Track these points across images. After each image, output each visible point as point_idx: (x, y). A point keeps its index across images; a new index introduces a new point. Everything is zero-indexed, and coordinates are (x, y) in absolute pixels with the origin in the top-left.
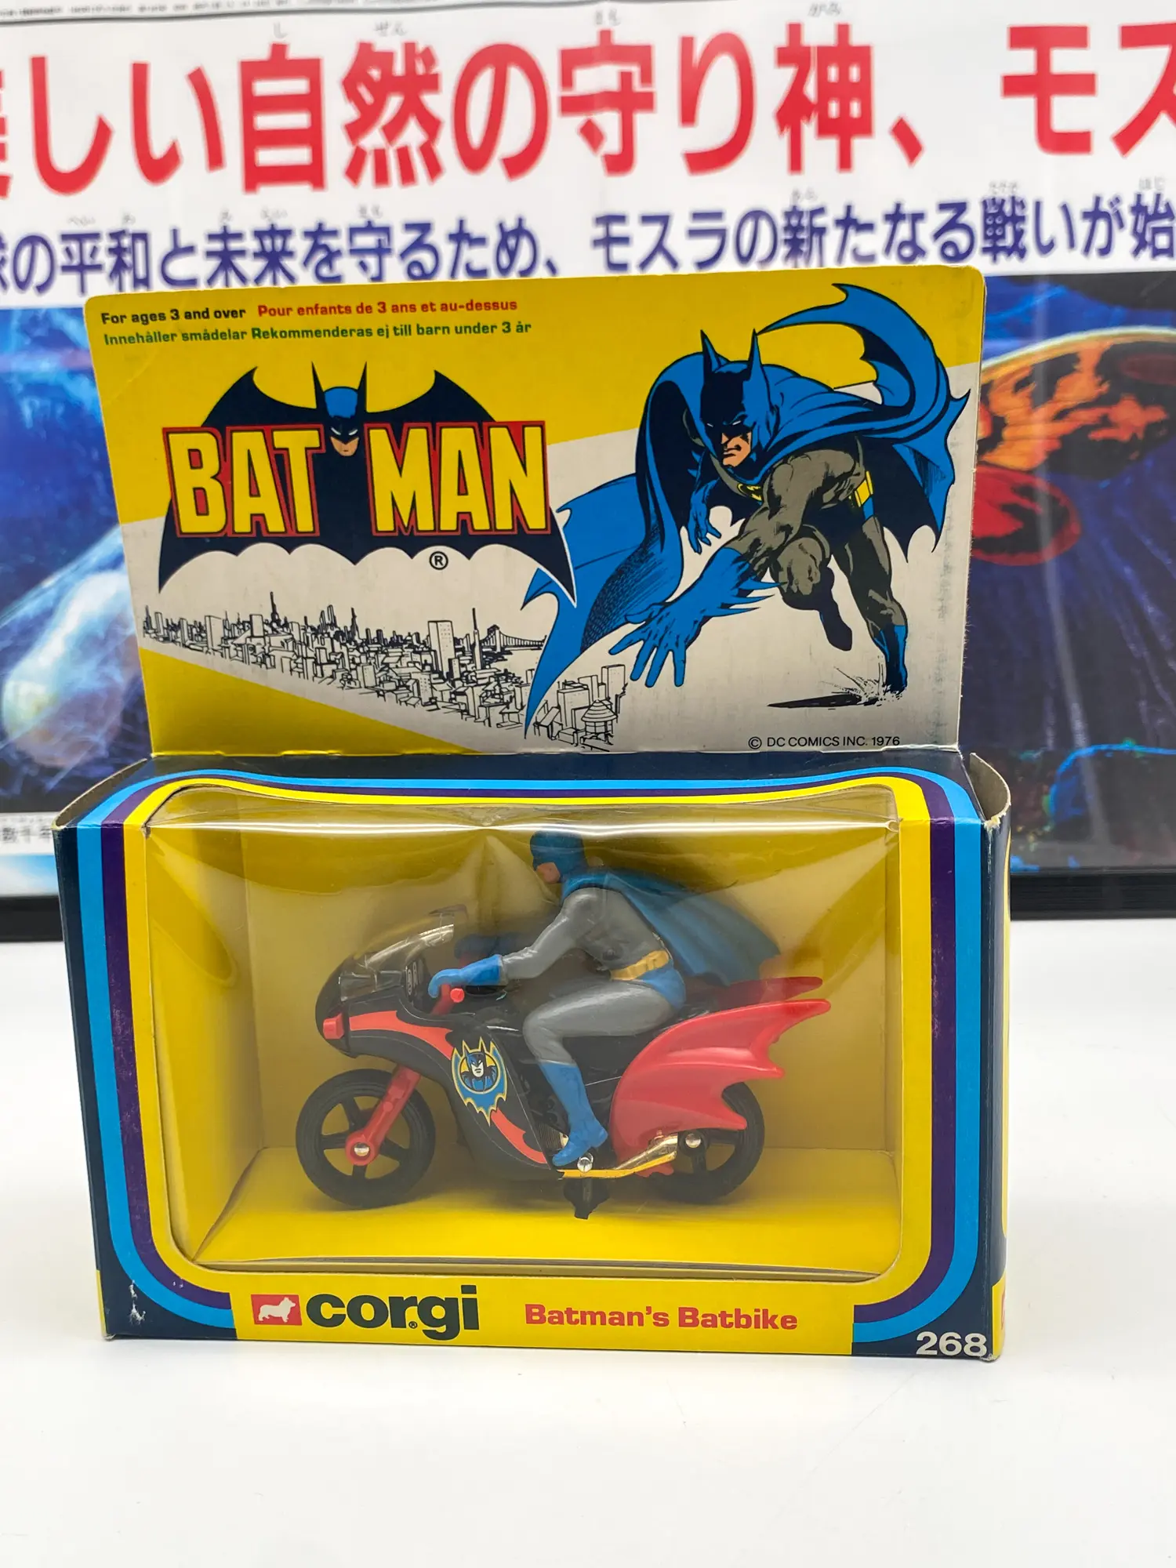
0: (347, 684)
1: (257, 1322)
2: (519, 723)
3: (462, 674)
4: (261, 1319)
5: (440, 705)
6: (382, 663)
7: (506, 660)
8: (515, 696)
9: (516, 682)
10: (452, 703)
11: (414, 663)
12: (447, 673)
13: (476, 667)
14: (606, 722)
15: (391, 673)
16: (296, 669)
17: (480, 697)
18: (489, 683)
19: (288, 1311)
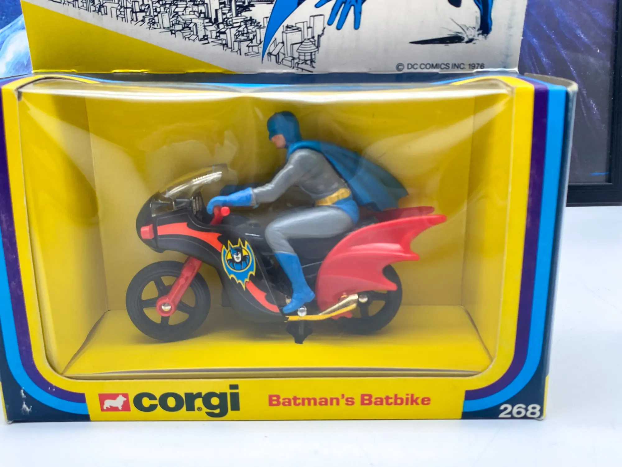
0: (152, 26)
1: (102, 410)
2: (258, 53)
3: (224, 20)
4: (105, 408)
5: (210, 40)
6: (174, 12)
7: (251, 10)
8: (256, 35)
9: (257, 26)
10: (217, 39)
11: (194, 12)
12: (215, 19)
13: (232, 15)
14: (311, 53)
15: (179, 19)
16: (120, 16)
17: (235, 35)
18: (240, 26)
19: (122, 403)
